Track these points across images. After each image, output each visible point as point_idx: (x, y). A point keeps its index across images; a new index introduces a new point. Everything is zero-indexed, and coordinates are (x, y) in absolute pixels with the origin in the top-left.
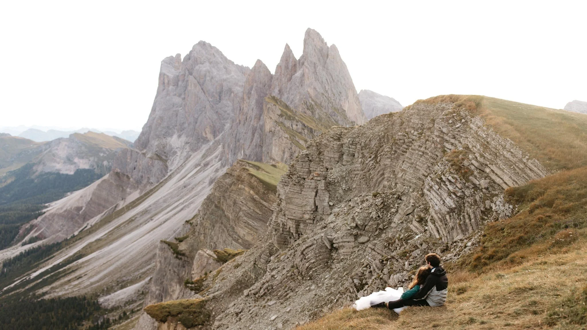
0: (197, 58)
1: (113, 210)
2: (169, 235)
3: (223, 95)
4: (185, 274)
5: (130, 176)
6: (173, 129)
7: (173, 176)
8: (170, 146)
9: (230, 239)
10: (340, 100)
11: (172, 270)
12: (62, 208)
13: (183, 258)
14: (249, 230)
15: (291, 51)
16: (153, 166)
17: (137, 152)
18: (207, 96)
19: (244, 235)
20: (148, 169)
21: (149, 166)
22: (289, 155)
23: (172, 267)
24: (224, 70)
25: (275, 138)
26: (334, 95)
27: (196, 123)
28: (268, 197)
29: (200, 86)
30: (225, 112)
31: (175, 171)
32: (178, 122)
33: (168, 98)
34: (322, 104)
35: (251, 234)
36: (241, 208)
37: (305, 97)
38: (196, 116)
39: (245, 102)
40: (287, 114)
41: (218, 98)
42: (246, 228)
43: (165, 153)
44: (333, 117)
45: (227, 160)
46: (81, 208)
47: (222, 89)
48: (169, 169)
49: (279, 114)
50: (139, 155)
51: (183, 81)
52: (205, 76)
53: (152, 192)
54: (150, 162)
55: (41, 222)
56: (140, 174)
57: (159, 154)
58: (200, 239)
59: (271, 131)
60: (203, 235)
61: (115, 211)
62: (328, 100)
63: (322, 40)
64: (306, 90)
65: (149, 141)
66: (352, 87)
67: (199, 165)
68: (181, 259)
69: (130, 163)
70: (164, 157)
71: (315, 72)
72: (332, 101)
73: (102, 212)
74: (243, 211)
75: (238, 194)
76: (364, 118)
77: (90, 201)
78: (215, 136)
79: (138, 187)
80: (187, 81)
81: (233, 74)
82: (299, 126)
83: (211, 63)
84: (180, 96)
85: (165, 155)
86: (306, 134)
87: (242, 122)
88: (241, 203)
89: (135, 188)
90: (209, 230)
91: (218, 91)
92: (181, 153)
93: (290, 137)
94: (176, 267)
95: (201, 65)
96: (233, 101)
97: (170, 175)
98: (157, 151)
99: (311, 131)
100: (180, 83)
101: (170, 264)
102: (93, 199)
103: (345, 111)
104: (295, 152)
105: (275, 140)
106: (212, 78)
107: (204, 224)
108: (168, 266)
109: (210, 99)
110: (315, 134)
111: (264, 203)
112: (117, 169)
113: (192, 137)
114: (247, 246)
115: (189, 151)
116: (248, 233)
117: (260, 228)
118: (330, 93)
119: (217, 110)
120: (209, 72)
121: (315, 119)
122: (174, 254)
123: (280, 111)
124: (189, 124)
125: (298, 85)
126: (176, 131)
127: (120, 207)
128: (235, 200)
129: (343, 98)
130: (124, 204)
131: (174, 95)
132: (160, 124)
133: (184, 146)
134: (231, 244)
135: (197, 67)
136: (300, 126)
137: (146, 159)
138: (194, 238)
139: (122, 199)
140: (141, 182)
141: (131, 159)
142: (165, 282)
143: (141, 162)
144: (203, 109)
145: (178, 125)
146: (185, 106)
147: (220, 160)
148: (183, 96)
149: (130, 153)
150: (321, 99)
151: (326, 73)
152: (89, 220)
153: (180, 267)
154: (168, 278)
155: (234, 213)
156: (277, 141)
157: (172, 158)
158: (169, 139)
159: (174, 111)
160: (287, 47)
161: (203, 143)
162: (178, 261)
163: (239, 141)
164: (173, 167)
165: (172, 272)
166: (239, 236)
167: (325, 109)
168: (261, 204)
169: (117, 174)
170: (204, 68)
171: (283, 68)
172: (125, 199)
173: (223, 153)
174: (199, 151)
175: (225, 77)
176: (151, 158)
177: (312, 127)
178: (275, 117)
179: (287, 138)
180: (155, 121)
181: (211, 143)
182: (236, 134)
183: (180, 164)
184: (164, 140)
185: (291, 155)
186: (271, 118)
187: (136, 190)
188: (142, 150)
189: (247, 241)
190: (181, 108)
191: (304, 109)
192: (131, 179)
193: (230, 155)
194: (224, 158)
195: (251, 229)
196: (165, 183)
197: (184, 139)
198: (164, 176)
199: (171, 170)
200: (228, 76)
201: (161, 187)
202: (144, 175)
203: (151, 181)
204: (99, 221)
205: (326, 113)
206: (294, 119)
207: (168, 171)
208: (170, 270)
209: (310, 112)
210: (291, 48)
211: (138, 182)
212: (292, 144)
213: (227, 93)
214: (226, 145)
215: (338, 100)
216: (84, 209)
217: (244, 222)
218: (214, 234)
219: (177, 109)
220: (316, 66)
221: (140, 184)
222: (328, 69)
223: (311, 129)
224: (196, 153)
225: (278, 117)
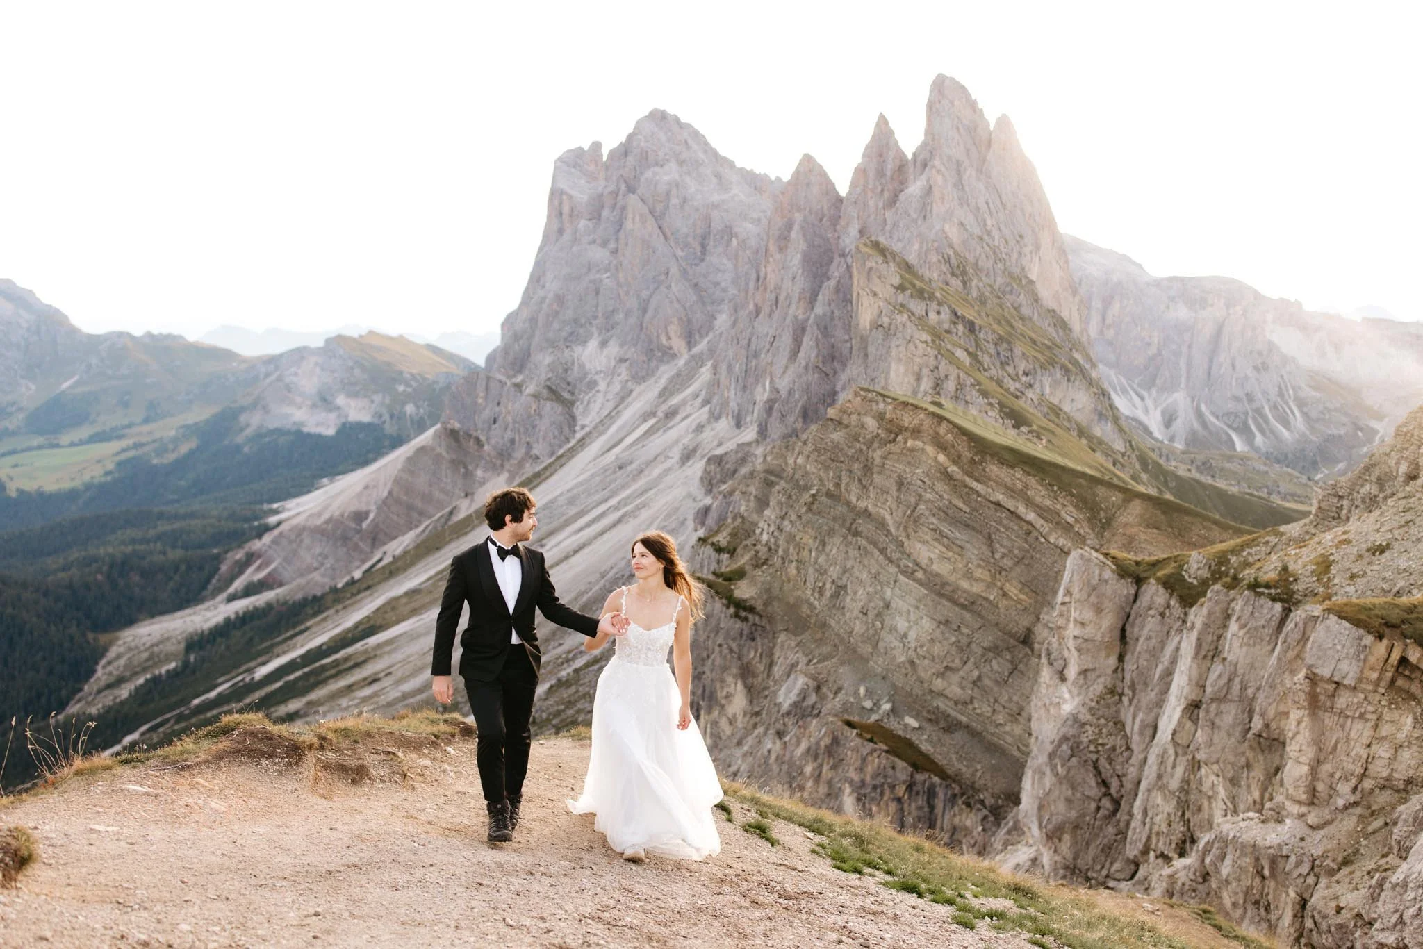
0: (647, 152)
1: (443, 520)
2: (589, 583)
3: (712, 243)
4: (755, 655)
5: (483, 438)
6: (588, 325)
7: (588, 441)
8: (582, 366)
9: (893, 569)
10: (1020, 254)
11: (725, 646)
12: (319, 514)
13: (750, 616)
14: (944, 550)
15: (892, 133)
16: (540, 416)
17: (500, 381)
18: (672, 244)
19: (931, 560)
20: (528, 424)
21: (529, 417)
22: (931, 384)
23: (725, 639)
24: (715, 180)
25: (897, 343)
26: (1007, 242)
27: (645, 311)
28: (984, 470)
29: (656, 220)
30: (717, 284)
31: (595, 428)
32: (600, 308)
33: (575, 249)
34: (980, 263)
35: (949, 559)
36: (920, 496)
37: (936, 244)
38: (645, 294)
39: (771, 259)
40: (914, 286)
41: (699, 249)
42: (936, 544)
43: (569, 384)
44: (1008, 296)
45: (725, 403)
46: (367, 513)
47: (710, 227)
48: (580, 423)
49: (896, 285)
50: (506, 388)
51: (613, 207)
52: (668, 194)
53: (539, 480)
54: (534, 407)
55: (270, 547)
56: (509, 434)
57: (554, 387)
58: (787, 574)
59: (881, 326)
60: (794, 564)
61: (450, 523)
62: (995, 253)
63: (973, 105)
64: (938, 227)
65: (529, 355)
66: (1050, 223)
67: (653, 414)
68: (746, 619)
69: (484, 409)
70: (566, 395)
71: (959, 185)
72: (1004, 256)
73: (417, 526)
74: (926, 502)
75: (909, 463)
76: (1077, 299)
77: (387, 498)
78: (690, 345)
79: (502, 466)
80: (624, 208)
81: (735, 190)
82: (943, 316)
83: (681, 163)
84: (605, 244)
85: (569, 388)
86: (960, 334)
87: (766, 310)
88: (919, 483)
89: (496, 468)
90: (810, 551)
91: (699, 231)
92: (608, 385)
93: (933, 341)
94: (734, 639)
95: (657, 169)
96: (737, 255)
97: (583, 439)
98: (549, 379)
99: (971, 327)
100: (605, 213)
101: (717, 630)
102: (395, 494)
103: (1031, 282)
104: (946, 376)
105: (898, 346)
106: (685, 201)
107: (798, 538)
108: (712, 635)
109: (680, 253)
110: (982, 336)
111: (975, 485)
112: (452, 422)
113: (635, 345)
114: (938, 587)
115: (627, 381)
116: (942, 558)
117: (968, 546)
118: (996, 237)
119: (695, 281)
120: (677, 186)
121: (970, 298)
122: (728, 607)
123: (898, 277)
124: (627, 314)
125: (915, 216)
126: (594, 330)
127: (461, 515)
128: (900, 477)
129: (1027, 250)
130: (470, 506)
131: (590, 243)
132: (557, 313)
133: (615, 367)
134: (895, 581)
135: (648, 174)
136: (946, 315)
137: (523, 398)
138: (771, 571)
139: (466, 495)
140: (510, 455)
141: (486, 398)
142: (708, 673)
143: (510, 404)
144: (663, 277)
145: (600, 315)
146: (617, 269)
147: (707, 402)
148: (612, 245)
149: (484, 383)
150: (978, 252)
151: (986, 188)
152: (385, 544)
153: (744, 638)
154: (717, 663)
155: (902, 508)
156: (901, 349)
157: (587, 398)
158: (578, 350)
159: (591, 282)
160: (882, 122)
161: (661, 360)
162: (738, 625)
163: (756, 356)
164: (587, 418)
165: (726, 651)
166: (917, 564)
167: (987, 275)
168: (966, 486)
169: (453, 434)
170: (667, 174)
171: (872, 174)
172: (473, 494)
173: (715, 384)
174: (653, 380)
175: (716, 198)
176: (536, 396)
177: (971, 318)
178: (885, 291)
179: (926, 342)
180: (545, 306)
181: (681, 362)
182: (750, 340)
183: (606, 413)
184: (567, 351)
185: (938, 385)
186: (875, 294)
187: (499, 475)
188: (514, 376)
189: (937, 575)
190: (608, 274)
191: (945, 273)
192: (486, 447)
193: (733, 392)
194: (715, 400)
195: (947, 547)
196: (569, 459)
197: (613, 349)
198: (568, 440)
199: (583, 427)
200: (725, 196)
201: (561, 466)
202: (517, 439)
203: (535, 451)
204: (411, 547)
205: (990, 286)
206: (932, 297)
207: (577, 428)
208: (720, 646)
209: (959, 283)
210: (892, 125)
211: (504, 455)
212: (939, 356)
213: (722, 238)
214: (723, 368)
215: (1015, 256)
216: (371, 516)
217: (932, 529)
218: (827, 561)
219: (598, 276)
220: (962, 170)
221: (508, 460)
222: (990, 177)
223: (972, 324)
224: (643, 386)
225: (894, 290)
